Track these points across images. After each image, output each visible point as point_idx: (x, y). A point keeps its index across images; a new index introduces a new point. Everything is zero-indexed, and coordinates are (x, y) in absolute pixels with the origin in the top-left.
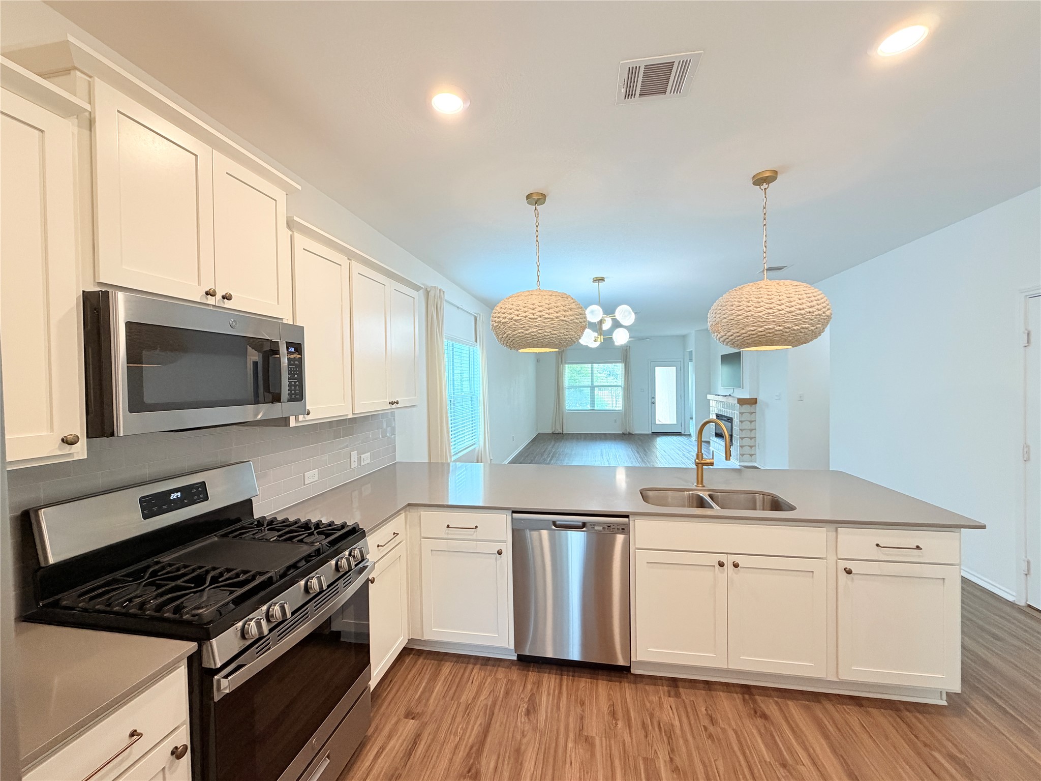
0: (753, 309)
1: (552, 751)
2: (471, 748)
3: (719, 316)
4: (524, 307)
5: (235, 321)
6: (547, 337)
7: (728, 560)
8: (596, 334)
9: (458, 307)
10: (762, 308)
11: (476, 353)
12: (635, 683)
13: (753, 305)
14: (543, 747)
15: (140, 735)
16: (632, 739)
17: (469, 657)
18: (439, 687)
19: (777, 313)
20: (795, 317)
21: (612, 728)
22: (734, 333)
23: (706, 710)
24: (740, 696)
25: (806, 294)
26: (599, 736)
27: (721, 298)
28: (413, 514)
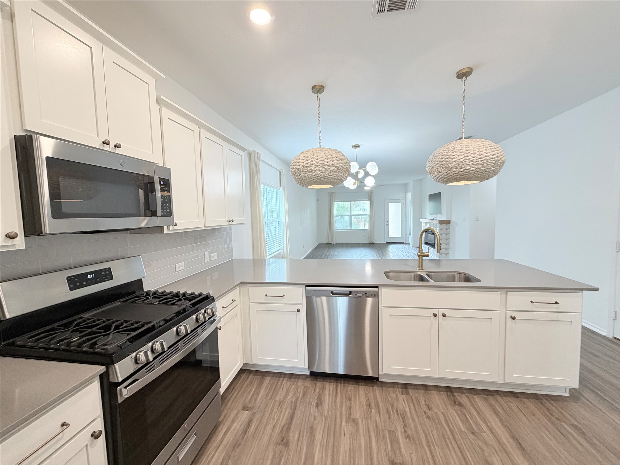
0: (456, 157)
1: (333, 427)
2: (283, 427)
3: (434, 163)
4: (312, 158)
5: (123, 161)
6: (326, 178)
7: (440, 313)
8: (354, 181)
9: (269, 165)
10: (462, 156)
11: (281, 194)
12: (382, 387)
13: (456, 155)
14: (327, 425)
15: (68, 425)
16: (381, 419)
17: (281, 374)
18: (262, 392)
19: (471, 159)
20: (483, 162)
21: (369, 413)
22: (444, 173)
23: (425, 402)
24: (445, 393)
25: (490, 147)
26: (361, 418)
27: (435, 151)
28: (244, 288)
